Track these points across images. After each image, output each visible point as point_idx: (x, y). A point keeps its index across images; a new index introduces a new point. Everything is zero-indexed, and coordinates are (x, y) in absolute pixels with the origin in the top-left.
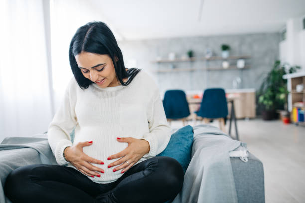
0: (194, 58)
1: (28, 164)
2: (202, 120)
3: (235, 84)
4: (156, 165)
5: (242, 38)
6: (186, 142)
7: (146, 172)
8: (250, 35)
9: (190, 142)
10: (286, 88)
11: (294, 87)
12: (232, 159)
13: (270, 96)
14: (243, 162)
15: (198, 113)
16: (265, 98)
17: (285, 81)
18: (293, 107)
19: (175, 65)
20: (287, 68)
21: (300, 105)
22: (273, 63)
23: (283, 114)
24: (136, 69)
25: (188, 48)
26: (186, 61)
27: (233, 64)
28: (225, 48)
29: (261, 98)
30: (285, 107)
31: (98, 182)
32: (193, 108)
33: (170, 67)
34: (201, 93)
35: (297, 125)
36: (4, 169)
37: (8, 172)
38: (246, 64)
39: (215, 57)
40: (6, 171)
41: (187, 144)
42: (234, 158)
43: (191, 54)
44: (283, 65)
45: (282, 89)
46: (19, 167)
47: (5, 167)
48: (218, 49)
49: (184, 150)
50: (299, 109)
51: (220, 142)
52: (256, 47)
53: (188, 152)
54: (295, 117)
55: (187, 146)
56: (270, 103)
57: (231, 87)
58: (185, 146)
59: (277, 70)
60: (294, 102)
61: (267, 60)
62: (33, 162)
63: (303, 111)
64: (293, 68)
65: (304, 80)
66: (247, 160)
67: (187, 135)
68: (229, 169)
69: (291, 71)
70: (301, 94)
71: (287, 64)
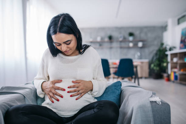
1: (19, 104)
2: (118, 78)
3: (136, 56)
4: (102, 105)
5: (141, 29)
6: (118, 91)
7: (95, 110)
8: (146, 27)
9: (120, 91)
10: (167, 60)
11: (172, 59)
12: (152, 102)
13: (157, 64)
14: (158, 104)
15: (115, 73)
16: (154, 66)
17: (167, 55)
18: (171, 71)
19: (101, 44)
20: (168, 48)
21: (176, 70)
22: (159, 44)
23: (165, 75)
25: (109, 33)
26: (107, 42)
27: (136, 45)
28: (131, 34)
29: (152, 66)
30: (166, 71)
31: (62, 116)
33: (98, 46)
34: (117, 62)
35: (173, 82)
36: (4, 107)
37: (6, 110)
38: (143, 45)
39: (125, 40)
40: (5, 108)
41: (118, 92)
42: (152, 101)
43: (110, 38)
44: (166, 46)
45: (165, 60)
46: (13, 106)
47: (5, 105)
48: (127, 35)
49: (116, 96)
50: (175, 73)
51: (139, 92)
52: (149, 35)
54: (172, 78)
55: (118, 94)
56: (158, 68)
57: (135, 58)
58: (117, 94)
59: (162, 49)
60: (172, 68)
61: (156, 43)
62: (21, 102)
63: (177, 74)
64: (172, 48)
65: (178, 55)
66: (160, 103)
67: (118, 87)
68: (150, 109)
69: (170, 49)
70: (176, 63)
71: (168, 45)
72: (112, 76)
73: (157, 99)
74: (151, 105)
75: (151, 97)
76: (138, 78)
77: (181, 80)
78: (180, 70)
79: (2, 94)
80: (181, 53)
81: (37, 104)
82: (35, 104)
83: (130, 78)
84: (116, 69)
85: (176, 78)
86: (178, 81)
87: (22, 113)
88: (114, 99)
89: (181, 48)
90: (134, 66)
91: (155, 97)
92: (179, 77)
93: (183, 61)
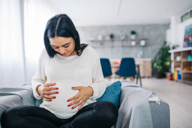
0: (114, 39)
1: (16, 105)
2: (119, 78)
3: (139, 55)
4: (101, 106)
5: (144, 27)
6: (117, 91)
7: (94, 111)
8: (149, 25)
9: (119, 91)
10: (170, 59)
11: (175, 58)
12: (150, 102)
13: (160, 63)
14: (157, 104)
15: (117, 73)
16: (157, 65)
17: (170, 54)
18: (175, 70)
19: (102, 43)
20: (171, 46)
21: (179, 69)
22: (162, 43)
23: (168, 74)
24: (85, 44)
25: (110, 32)
26: (109, 41)
27: (138, 43)
28: (133, 33)
29: (155, 65)
30: (170, 70)
31: (61, 118)
32: (114, 70)
33: (99, 45)
34: (119, 61)
35: (177, 81)
37: (3, 111)
38: (146, 43)
39: (127, 39)
43: (112, 36)
44: (169, 44)
45: (168, 59)
46: (10, 107)
47: (1, 107)
48: (129, 34)
49: (115, 96)
50: (178, 72)
51: (139, 92)
52: (152, 33)
53: (118, 98)
54: (176, 77)
55: (118, 94)
56: (161, 68)
57: (137, 58)
58: (116, 94)
59: (165, 47)
60: (175, 67)
61: (159, 41)
62: (18, 104)
63: (181, 73)
64: (175, 46)
65: (182, 54)
66: (159, 103)
67: (117, 87)
68: (149, 109)
69: (174, 48)
70: (180, 62)
71: (171, 43)
72: (114, 75)
73: (156, 99)
74: (150, 105)
75: (150, 97)
76: (141, 78)
77: (185, 79)
78: (183, 69)
79: (2, 95)
80: (184, 52)
81: (35, 105)
82: (33, 105)
83: (132, 78)
84: (118, 69)
85: (179, 77)
86: (182, 80)
87: (19, 114)
88: (114, 100)
89: (184, 46)
90: (136, 65)
91: (154, 97)
92: (182, 76)
93: (186, 60)
